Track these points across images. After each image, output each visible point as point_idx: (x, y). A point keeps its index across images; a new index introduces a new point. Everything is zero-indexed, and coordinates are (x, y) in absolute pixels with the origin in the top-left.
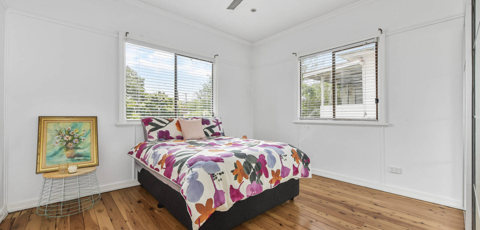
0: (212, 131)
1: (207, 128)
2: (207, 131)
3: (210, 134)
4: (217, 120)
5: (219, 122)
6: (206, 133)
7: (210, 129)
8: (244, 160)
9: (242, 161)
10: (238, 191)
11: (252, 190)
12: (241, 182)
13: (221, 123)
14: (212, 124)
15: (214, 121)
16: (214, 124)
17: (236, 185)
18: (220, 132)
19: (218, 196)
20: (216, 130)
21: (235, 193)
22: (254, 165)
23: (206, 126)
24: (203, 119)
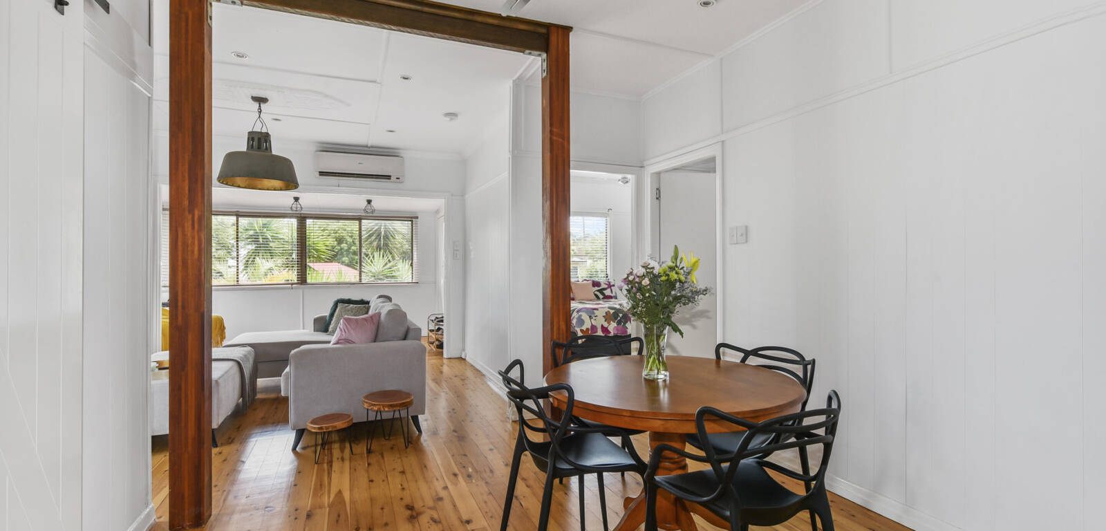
0: (603, 294)
1: (597, 291)
2: (598, 293)
3: (601, 296)
4: (609, 283)
5: (611, 284)
6: (596, 296)
7: (601, 291)
8: (613, 311)
9: (612, 311)
10: (607, 328)
11: (617, 330)
12: (609, 323)
13: (614, 286)
14: (603, 286)
15: (605, 284)
16: (606, 286)
17: (606, 325)
18: (612, 295)
19: (594, 328)
20: (607, 292)
21: (605, 330)
22: (621, 315)
23: (597, 288)
24: (593, 282)
